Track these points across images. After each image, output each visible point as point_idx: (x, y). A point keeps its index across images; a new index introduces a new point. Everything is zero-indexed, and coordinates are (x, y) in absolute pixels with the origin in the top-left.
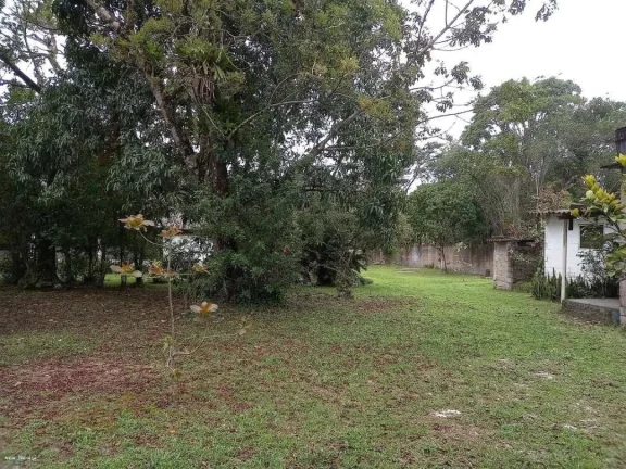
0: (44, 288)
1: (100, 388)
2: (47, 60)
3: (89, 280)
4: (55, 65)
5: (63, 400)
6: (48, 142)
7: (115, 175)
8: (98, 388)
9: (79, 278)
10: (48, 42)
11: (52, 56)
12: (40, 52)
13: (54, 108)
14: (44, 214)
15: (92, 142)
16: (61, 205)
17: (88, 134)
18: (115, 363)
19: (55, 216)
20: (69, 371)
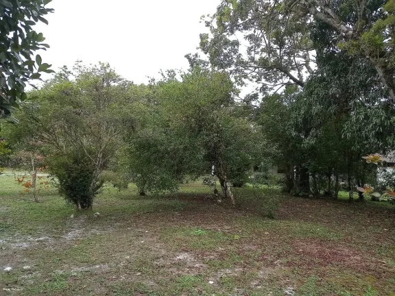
0: (304, 196)
1: (348, 267)
2: (304, 67)
3: (327, 194)
4: (309, 68)
5: (327, 267)
6: (307, 112)
7: (347, 128)
8: (348, 266)
9: (322, 192)
10: (305, 57)
11: (307, 64)
12: (301, 63)
13: (311, 93)
14: (303, 154)
15: (333, 109)
16: (313, 148)
17: (330, 105)
18: (356, 252)
19: (309, 155)
20: (328, 251)
